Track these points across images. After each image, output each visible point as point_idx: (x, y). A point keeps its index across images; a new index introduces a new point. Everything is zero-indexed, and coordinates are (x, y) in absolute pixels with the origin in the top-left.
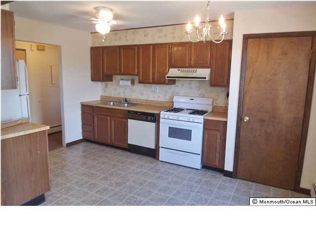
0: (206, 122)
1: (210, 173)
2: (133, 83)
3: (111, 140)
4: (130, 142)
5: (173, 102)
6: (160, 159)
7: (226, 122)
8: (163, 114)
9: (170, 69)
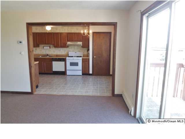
0: (83, 59)
1: (85, 76)
2: (50, 48)
3: (44, 71)
4: (53, 70)
5: (68, 54)
6: (67, 74)
7: (89, 59)
8: (67, 58)
9: (68, 42)
